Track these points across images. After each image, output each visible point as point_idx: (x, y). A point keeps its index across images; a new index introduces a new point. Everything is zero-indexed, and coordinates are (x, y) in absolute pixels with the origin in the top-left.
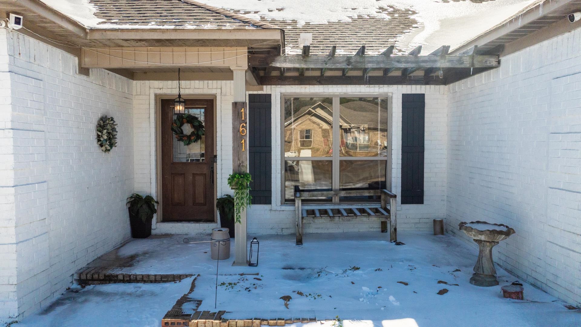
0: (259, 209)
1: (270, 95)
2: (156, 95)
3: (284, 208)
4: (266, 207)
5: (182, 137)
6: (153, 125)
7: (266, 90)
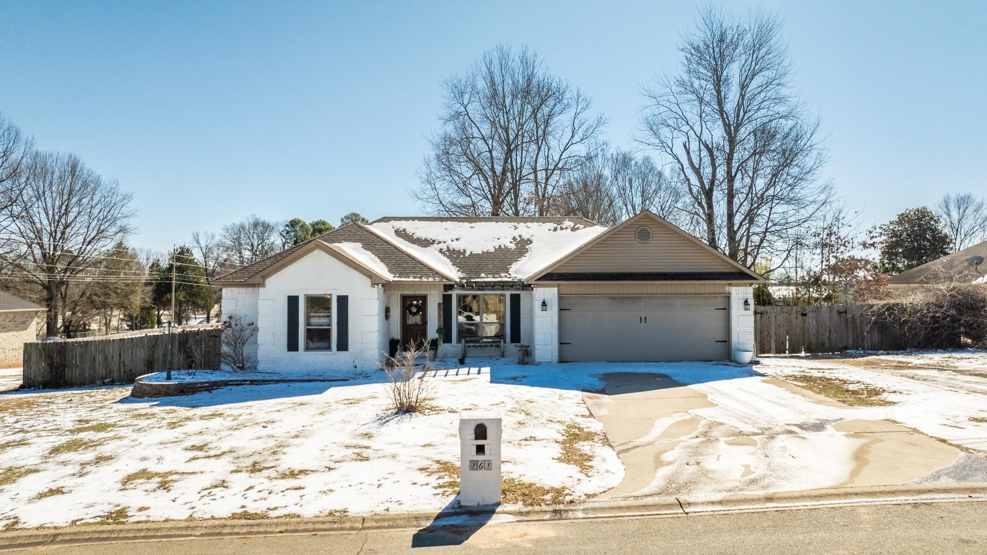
0: (447, 345)
1: (451, 295)
2: (401, 295)
3: (458, 345)
4: (450, 344)
5: (411, 313)
6: (399, 308)
7: (450, 292)
